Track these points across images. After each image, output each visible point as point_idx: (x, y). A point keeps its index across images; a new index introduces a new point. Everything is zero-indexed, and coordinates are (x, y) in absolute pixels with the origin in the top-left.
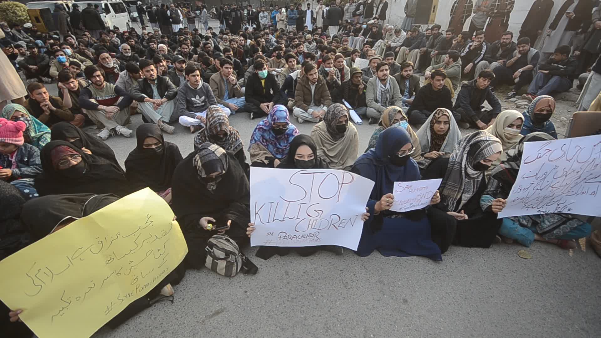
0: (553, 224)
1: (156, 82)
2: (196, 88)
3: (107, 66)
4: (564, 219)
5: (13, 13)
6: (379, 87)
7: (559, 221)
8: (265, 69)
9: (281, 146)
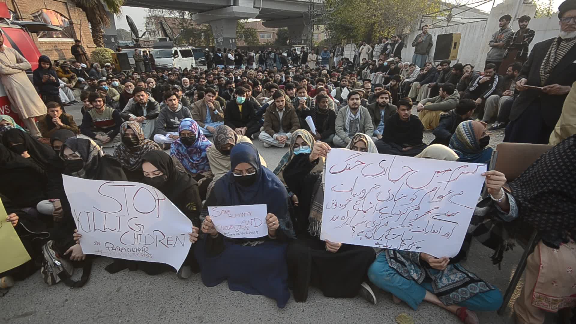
0: (453, 283)
1: (146, 105)
2: (175, 111)
3: (129, 92)
4: (468, 279)
5: (103, 56)
6: (348, 116)
7: (461, 281)
8: (244, 96)
9: (194, 160)
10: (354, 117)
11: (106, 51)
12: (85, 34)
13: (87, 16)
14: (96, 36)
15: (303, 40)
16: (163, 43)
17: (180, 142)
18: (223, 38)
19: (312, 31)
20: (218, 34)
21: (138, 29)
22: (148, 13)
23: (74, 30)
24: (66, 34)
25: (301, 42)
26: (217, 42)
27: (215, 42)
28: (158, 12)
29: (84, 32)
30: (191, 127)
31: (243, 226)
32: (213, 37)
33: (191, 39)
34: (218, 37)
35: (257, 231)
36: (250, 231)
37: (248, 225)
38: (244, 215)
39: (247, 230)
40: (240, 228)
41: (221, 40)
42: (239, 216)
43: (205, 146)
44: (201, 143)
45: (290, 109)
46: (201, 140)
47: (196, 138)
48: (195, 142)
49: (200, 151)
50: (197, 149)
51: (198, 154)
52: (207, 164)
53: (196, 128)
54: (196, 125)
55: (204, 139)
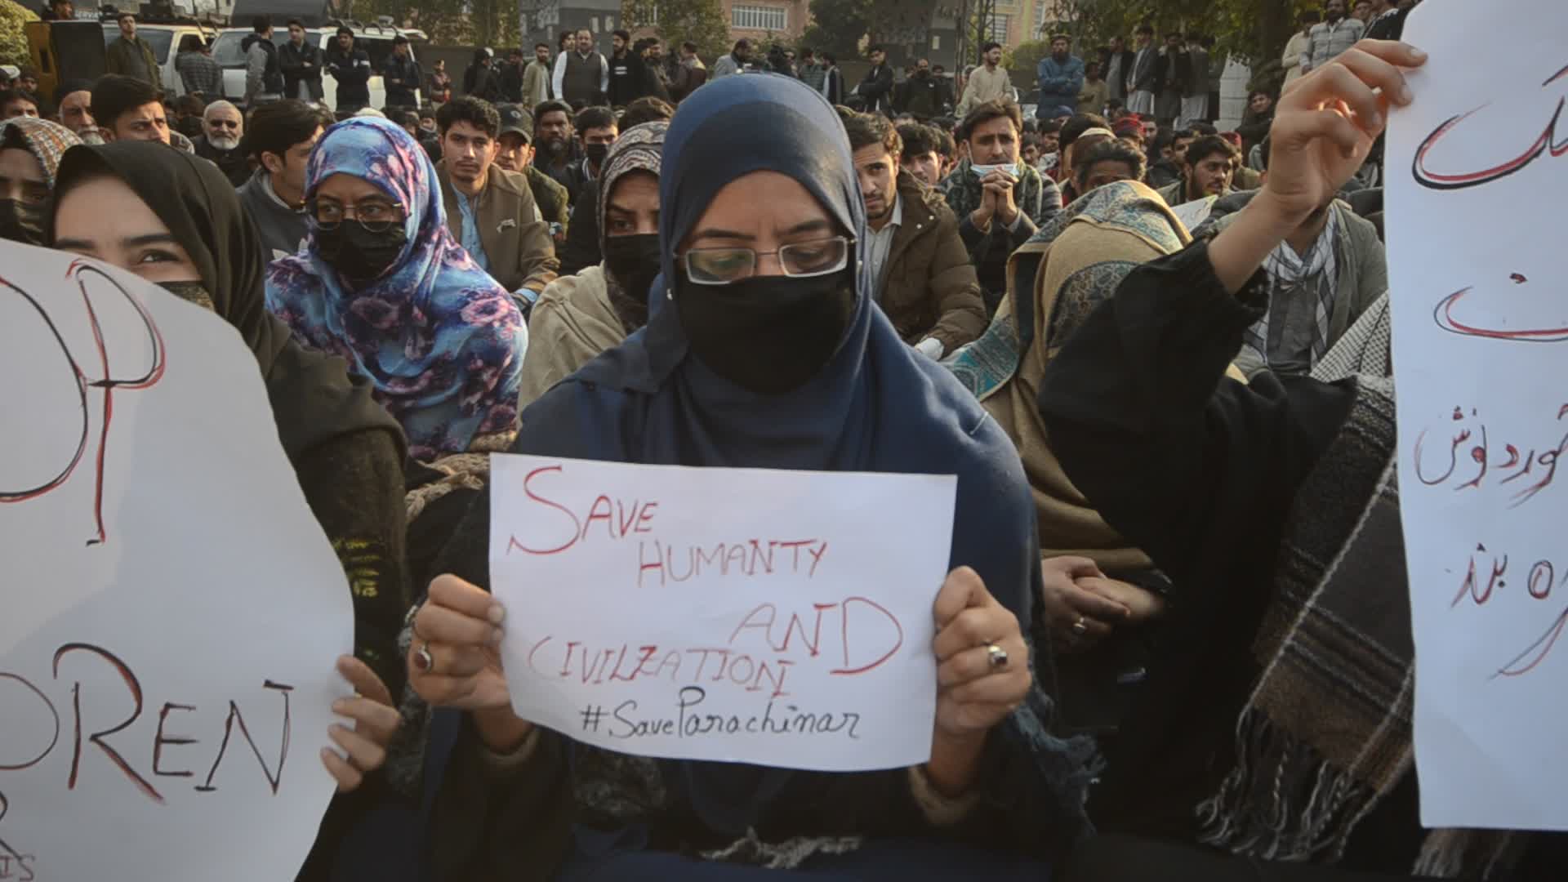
9: (384, 378)
10: (1299, 263)
11: (6, 14)
15: (938, 32)
17: (308, 266)
18: (563, 12)
25: (929, 41)
26: (533, 29)
27: (524, 29)
30: (383, 163)
31: (747, 658)
32: (512, 9)
33: (408, 17)
34: (539, 6)
35: (859, 713)
36: (794, 708)
37: (783, 656)
38: (761, 555)
39: (776, 694)
40: (722, 669)
41: (553, 18)
42: (724, 570)
43: (458, 294)
44: (436, 273)
45: (931, 218)
46: (441, 257)
47: (408, 236)
48: (396, 261)
49: (424, 322)
50: (406, 311)
51: (410, 340)
52: (463, 404)
53: (415, 179)
54: (414, 163)
55: (455, 256)
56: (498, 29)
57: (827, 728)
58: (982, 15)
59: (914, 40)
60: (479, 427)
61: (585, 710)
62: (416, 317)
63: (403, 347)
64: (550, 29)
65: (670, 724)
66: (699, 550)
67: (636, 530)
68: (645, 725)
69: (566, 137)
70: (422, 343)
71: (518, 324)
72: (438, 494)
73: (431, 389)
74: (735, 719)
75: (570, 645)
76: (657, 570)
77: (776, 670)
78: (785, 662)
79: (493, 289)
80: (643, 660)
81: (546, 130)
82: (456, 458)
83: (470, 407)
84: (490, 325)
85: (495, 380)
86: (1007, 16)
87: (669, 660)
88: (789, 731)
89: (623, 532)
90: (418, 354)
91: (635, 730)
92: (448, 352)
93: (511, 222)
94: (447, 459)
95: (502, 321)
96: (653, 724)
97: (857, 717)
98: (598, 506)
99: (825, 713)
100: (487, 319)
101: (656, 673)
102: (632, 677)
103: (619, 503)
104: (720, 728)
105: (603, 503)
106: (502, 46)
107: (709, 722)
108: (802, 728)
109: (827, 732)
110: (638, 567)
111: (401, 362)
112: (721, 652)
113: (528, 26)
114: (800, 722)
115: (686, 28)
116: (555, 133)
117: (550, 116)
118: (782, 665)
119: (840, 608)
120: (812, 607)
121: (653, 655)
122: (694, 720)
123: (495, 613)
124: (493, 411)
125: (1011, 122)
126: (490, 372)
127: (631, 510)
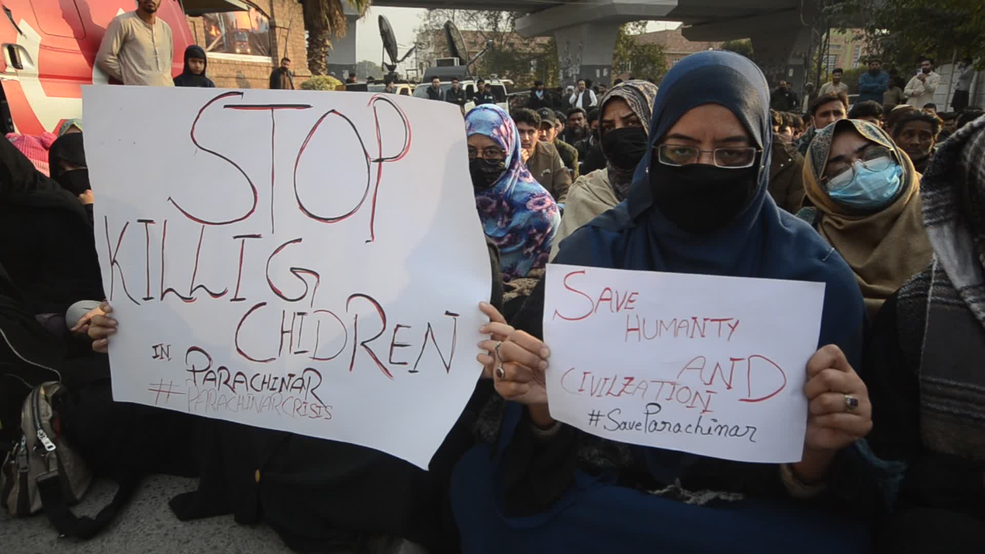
11: (328, 83)
12: (293, 49)
13: (305, 13)
14: (314, 53)
15: (791, 66)
16: (447, 69)
18: (582, 67)
19: (824, 36)
20: (570, 57)
21: (397, 42)
22: (425, 20)
23: (276, 39)
24: (259, 47)
25: (787, 72)
26: (566, 77)
27: (561, 77)
28: (442, 16)
29: (293, 46)
30: (498, 129)
31: (687, 388)
32: (556, 68)
33: (505, 75)
34: (569, 65)
35: (757, 427)
36: (715, 420)
37: (709, 388)
38: (698, 326)
39: (704, 411)
40: (672, 395)
41: (576, 70)
42: (676, 335)
43: (525, 195)
44: (515, 184)
45: (790, 160)
46: (518, 176)
47: (506, 166)
48: (499, 178)
49: (508, 209)
50: (499, 204)
51: (501, 218)
52: (525, 252)
53: (511, 137)
54: (511, 128)
55: (525, 175)
56: (548, 78)
57: (735, 434)
58: (821, 55)
59: (777, 72)
60: (533, 265)
61: (591, 413)
62: (504, 207)
63: (497, 221)
64: (575, 77)
65: (639, 424)
66: (661, 322)
67: (625, 308)
68: (625, 424)
69: (583, 126)
70: (506, 220)
71: (555, 211)
72: (511, 298)
73: (511, 242)
74: (679, 425)
75: (585, 373)
76: (637, 332)
77: (705, 397)
78: (711, 392)
79: (543, 192)
80: (626, 385)
81: (572, 122)
82: (520, 280)
83: (528, 254)
84: (540, 211)
85: (542, 240)
86: (836, 55)
87: (640, 386)
88: (711, 434)
89: (618, 309)
90: (504, 226)
91: (619, 426)
92: (519, 224)
93: (548, 171)
94: (516, 281)
95: (547, 209)
96: (630, 423)
97: (755, 429)
98: (605, 294)
99: (734, 425)
100: (539, 208)
101: (633, 394)
102: (619, 395)
103: (617, 292)
104: (669, 429)
105: (607, 291)
106: (551, 87)
107: (663, 425)
108: (720, 433)
109: (735, 437)
110: (626, 330)
111: (495, 230)
112: (672, 383)
113: (564, 75)
114: (719, 429)
115: (646, 73)
116: (577, 124)
117: (575, 116)
118: (708, 394)
119: (747, 360)
120: (729, 359)
121: (631, 383)
122: (654, 423)
123: (544, 353)
124: (540, 256)
125: (841, 104)
126: (540, 235)
127: (623, 297)
